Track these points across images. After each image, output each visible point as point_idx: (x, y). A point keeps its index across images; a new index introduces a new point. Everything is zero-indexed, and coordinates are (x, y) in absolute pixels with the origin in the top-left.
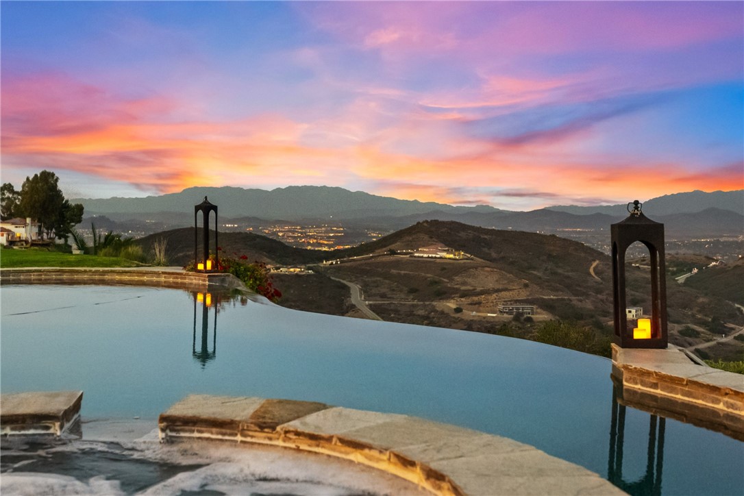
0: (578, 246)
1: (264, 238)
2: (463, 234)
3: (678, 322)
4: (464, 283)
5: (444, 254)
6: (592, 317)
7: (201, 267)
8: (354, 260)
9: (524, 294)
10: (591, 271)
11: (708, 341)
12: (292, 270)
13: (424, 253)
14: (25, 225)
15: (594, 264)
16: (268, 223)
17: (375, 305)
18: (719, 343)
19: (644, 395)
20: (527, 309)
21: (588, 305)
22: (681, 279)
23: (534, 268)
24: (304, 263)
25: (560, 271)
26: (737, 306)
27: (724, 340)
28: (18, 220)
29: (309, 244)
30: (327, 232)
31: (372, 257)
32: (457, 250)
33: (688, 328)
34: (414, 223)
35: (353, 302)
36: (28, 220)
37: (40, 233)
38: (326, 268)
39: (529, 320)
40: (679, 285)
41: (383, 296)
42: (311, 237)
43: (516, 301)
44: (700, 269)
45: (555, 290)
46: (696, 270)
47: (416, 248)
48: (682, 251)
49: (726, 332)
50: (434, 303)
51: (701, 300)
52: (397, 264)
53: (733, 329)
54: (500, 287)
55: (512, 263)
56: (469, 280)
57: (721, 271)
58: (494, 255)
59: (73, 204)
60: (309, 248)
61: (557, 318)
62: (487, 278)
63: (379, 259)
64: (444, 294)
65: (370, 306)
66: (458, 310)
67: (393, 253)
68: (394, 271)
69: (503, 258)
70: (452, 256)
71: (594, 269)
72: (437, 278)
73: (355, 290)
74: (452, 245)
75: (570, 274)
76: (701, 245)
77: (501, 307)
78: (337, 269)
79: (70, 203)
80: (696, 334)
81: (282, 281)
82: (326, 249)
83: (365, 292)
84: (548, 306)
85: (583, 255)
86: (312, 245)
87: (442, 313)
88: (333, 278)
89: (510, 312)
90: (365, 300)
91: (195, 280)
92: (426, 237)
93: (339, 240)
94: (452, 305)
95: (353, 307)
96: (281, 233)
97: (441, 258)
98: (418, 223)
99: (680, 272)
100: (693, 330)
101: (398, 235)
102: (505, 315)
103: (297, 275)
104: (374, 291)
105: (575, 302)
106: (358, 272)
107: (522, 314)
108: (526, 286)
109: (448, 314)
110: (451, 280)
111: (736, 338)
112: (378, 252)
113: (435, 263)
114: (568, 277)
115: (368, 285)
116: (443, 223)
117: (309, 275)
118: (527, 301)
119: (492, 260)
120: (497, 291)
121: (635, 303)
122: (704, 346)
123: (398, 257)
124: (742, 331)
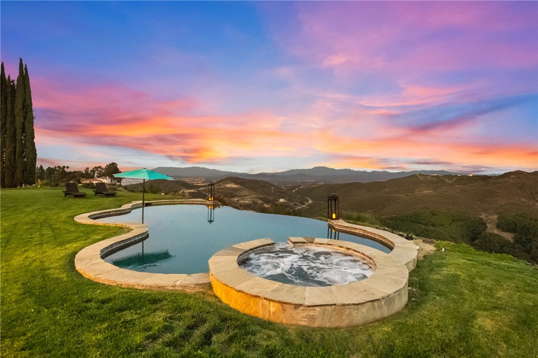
1: (183, 182)
2: (239, 180)
3: (293, 202)
4: (239, 194)
6: (272, 201)
7: (210, 199)
8: (209, 188)
9: (255, 196)
10: (272, 190)
13: (228, 186)
14: (106, 179)
15: (273, 188)
16: (182, 177)
19: (341, 230)
20: (256, 200)
21: (271, 198)
22: (294, 191)
23: (258, 189)
25: (264, 190)
26: (307, 198)
27: (304, 206)
28: (104, 177)
32: (237, 185)
33: (295, 203)
34: (226, 177)
36: (107, 177)
37: (111, 181)
39: (256, 203)
40: (293, 193)
42: (196, 181)
43: (254, 198)
45: (263, 195)
46: (297, 189)
47: (226, 184)
48: (291, 184)
49: (304, 204)
51: (299, 196)
52: (221, 189)
53: (306, 203)
55: (252, 188)
56: (241, 193)
57: (302, 189)
61: (278, 203)
62: (246, 192)
63: (216, 187)
64: (234, 196)
66: (238, 201)
67: (220, 185)
68: (220, 191)
69: (250, 187)
72: (232, 192)
74: (236, 183)
75: (267, 190)
77: (249, 199)
78: (204, 190)
80: (297, 205)
82: (200, 185)
84: (261, 199)
85: (270, 186)
91: (208, 202)
92: (229, 181)
93: (204, 182)
94: (236, 199)
97: (233, 187)
99: (293, 190)
101: (221, 181)
102: (250, 202)
103: (193, 192)
105: (268, 198)
108: (256, 194)
110: (236, 193)
112: (216, 185)
113: (231, 188)
118: (256, 198)
119: (247, 187)
120: (248, 195)
121: (283, 198)
122: (299, 208)
123: (221, 187)
124: (308, 204)
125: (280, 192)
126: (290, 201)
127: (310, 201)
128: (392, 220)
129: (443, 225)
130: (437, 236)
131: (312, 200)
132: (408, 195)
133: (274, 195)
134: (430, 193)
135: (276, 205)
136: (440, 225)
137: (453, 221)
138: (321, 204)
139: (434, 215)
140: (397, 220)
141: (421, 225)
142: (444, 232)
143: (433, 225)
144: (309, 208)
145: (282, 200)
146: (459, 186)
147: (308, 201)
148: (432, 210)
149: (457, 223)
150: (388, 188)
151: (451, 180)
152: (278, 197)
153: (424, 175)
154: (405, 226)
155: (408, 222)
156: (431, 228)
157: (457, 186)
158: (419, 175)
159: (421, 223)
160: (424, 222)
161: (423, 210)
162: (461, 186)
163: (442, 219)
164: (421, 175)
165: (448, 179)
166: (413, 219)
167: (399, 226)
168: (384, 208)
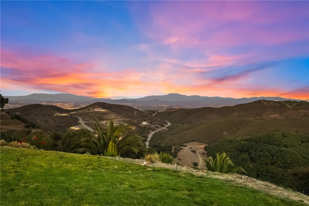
0: (132, 108)
1: (55, 106)
2: (106, 105)
3: (154, 125)
4: (107, 117)
5: (102, 110)
6: (137, 124)
8: (79, 112)
9: (121, 119)
10: (135, 113)
11: (161, 128)
12: (64, 114)
13: (97, 110)
15: (135, 112)
16: (54, 102)
17: (86, 123)
18: (163, 129)
20: (122, 123)
21: (135, 121)
22: (153, 115)
23: (122, 113)
24: (66, 113)
25: (128, 114)
26: (166, 121)
27: (164, 128)
29: (65, 108)
30: (69, 105)
31: (84, 111)
32: (105, 109)
33: (156, 126)
35: (80, 122)
38: (73, 114)
40: (153, 116)
41: (87, 121)
42: (66, 106)
43: (120, 121)
44: (157, 113)
45: (128, 118)
46: (156, 113)
47: (95, 109)
48: (151, 109)
49: (164, 126)
50: (100, 122)
51: (158, 120)
52: (91, 113)
53: (165, 126)
54: (116, 118)
55: (117, 112)
56: (108, 116)
58: (113, 110)
59: (5, 98)
60: (65, 109)
62: (112, 116)
63: (86, 112)
64: (102, 120)
65: (84, 123)
66: (106, 124)
67: (89, 110)
68: (90, 114)
69: (115, 111)
70: (104, 110)
71: (136, 113)
72: (100, 116)
73: (80, 119)
74: (104, 108)
75: (131, 114)
76: (155, 107)
77: (116, 122)
78: (75, 114)
79: (4, 98)
80: (158, 127)
81: (61, 117)
82: (70, 109)
83: (83, 120)
84: (126, 122)
85: (133, 110)
86: (66, 108)
87: (102, 124)
88: (74, 116)
89: (118, 124)
90: (83, 122)
92: (97, 106)
93: (73, 107)
95: (80, 124)
96: (58, 105)
97: (101, 111)
98: (95, 103)
99: (153, 113)
100: (157, 126)
101: (91, 106)
102: (117, 124)
103: (65, 116)
104: (85, 119)
105: (133, 121)
106: (81, 115)
107: (121, 124)
108: (121, 117)
109: (103, 125)
110: (104, 116)
111: (166, 128)
112: (85, 110)
113: (99, 112)
114: (130, 115)
115: (83, 118)
116: (101, 103)
117: (68, 116)
118: (122, 121)
119: (113, 111)
120: (115, 119)
121: (145, 121)
122: (160, 130)
123: (90, 111)
124: (167, 126)
125: (142, 116)
126: (151, 123)
127: (169, 124)
128: (246, 141)
129: (294, 146)
130: (291, 156)
131: (170, 122)
132: (258, 119)
133: (137, 118)
134: (277, 117)
135: (140, 127)
136: (291, 146)
137: (302, 142)
138: (178, 126)
139: (285, 137)
140: (252, 141)
141: (273, 146)
142: (296, 153)
143: (285, 146)
144: (169, 130)
145: (144, 123)
146: (302, 111)
147: (167, 124)
148: (283, 133)
149: (306, 144)
150: (237, 112)
151: (292, 105)
152: (141, 120)
153: (268, 101)
154: (259, 146)
155: (262, 143)
156: (284, 148)
157: (301, 110)
158: (263, 101)
159: (273, 144)
160: (276, 143)
161: (275, 133)
162: (304, 111)
163: (292, 141)
164: (264, 101)
165: (289, 104)
166: (266, 140)
167: (254, 147)
168: (238, 130)
